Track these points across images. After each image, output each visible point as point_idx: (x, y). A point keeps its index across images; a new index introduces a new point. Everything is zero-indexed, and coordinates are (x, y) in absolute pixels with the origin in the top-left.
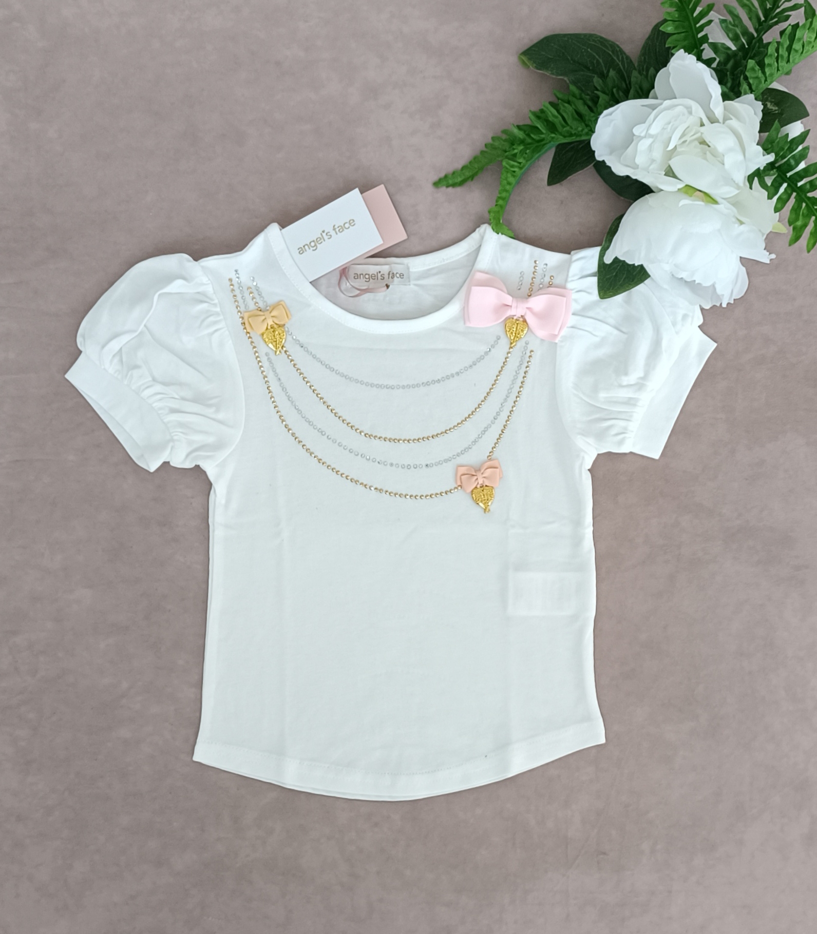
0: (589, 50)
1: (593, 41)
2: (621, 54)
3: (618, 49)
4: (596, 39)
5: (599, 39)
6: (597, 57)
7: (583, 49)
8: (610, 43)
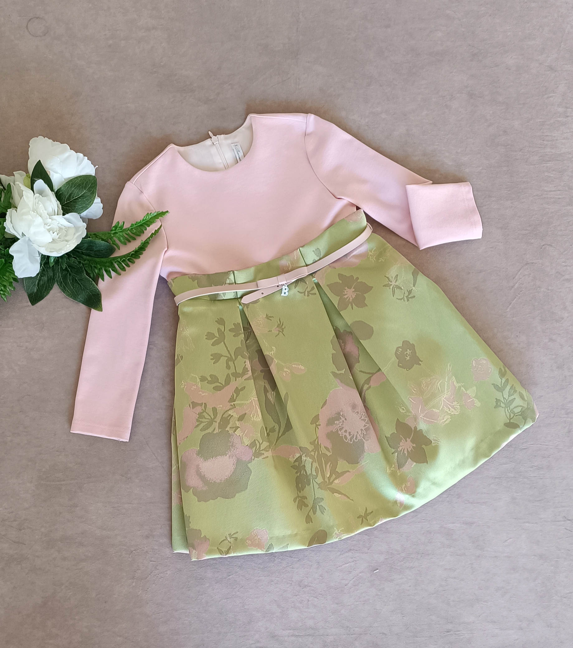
0: (72, 288)
1: (68, 292)
2: (58, 280)
3: (59, 283)
4: (67, 292)
5: (65, 292)
6: (70, 283)
7: (74, 290)
8: (61, 288)
